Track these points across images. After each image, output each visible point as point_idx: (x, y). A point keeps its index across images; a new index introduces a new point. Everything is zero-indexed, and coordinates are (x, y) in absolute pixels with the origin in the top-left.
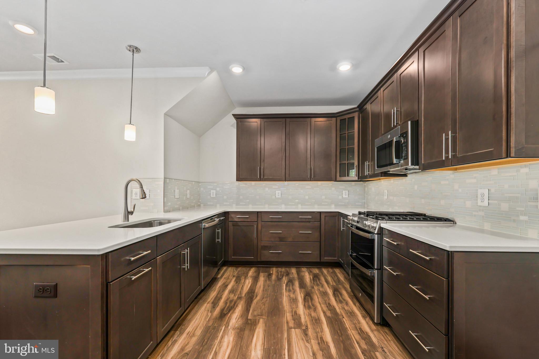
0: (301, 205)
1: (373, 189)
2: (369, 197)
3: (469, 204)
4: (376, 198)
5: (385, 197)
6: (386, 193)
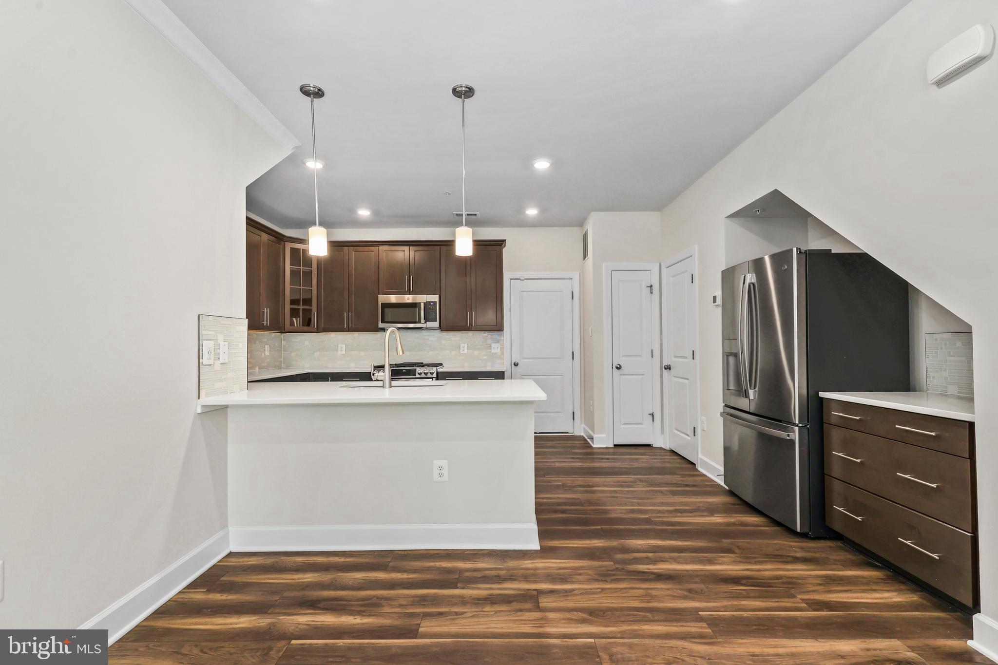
1: (307, 343)
2: (293, 354)
3: (454, 353)
4: (317, 354)
5: (339, 352)
6: (342, 348)
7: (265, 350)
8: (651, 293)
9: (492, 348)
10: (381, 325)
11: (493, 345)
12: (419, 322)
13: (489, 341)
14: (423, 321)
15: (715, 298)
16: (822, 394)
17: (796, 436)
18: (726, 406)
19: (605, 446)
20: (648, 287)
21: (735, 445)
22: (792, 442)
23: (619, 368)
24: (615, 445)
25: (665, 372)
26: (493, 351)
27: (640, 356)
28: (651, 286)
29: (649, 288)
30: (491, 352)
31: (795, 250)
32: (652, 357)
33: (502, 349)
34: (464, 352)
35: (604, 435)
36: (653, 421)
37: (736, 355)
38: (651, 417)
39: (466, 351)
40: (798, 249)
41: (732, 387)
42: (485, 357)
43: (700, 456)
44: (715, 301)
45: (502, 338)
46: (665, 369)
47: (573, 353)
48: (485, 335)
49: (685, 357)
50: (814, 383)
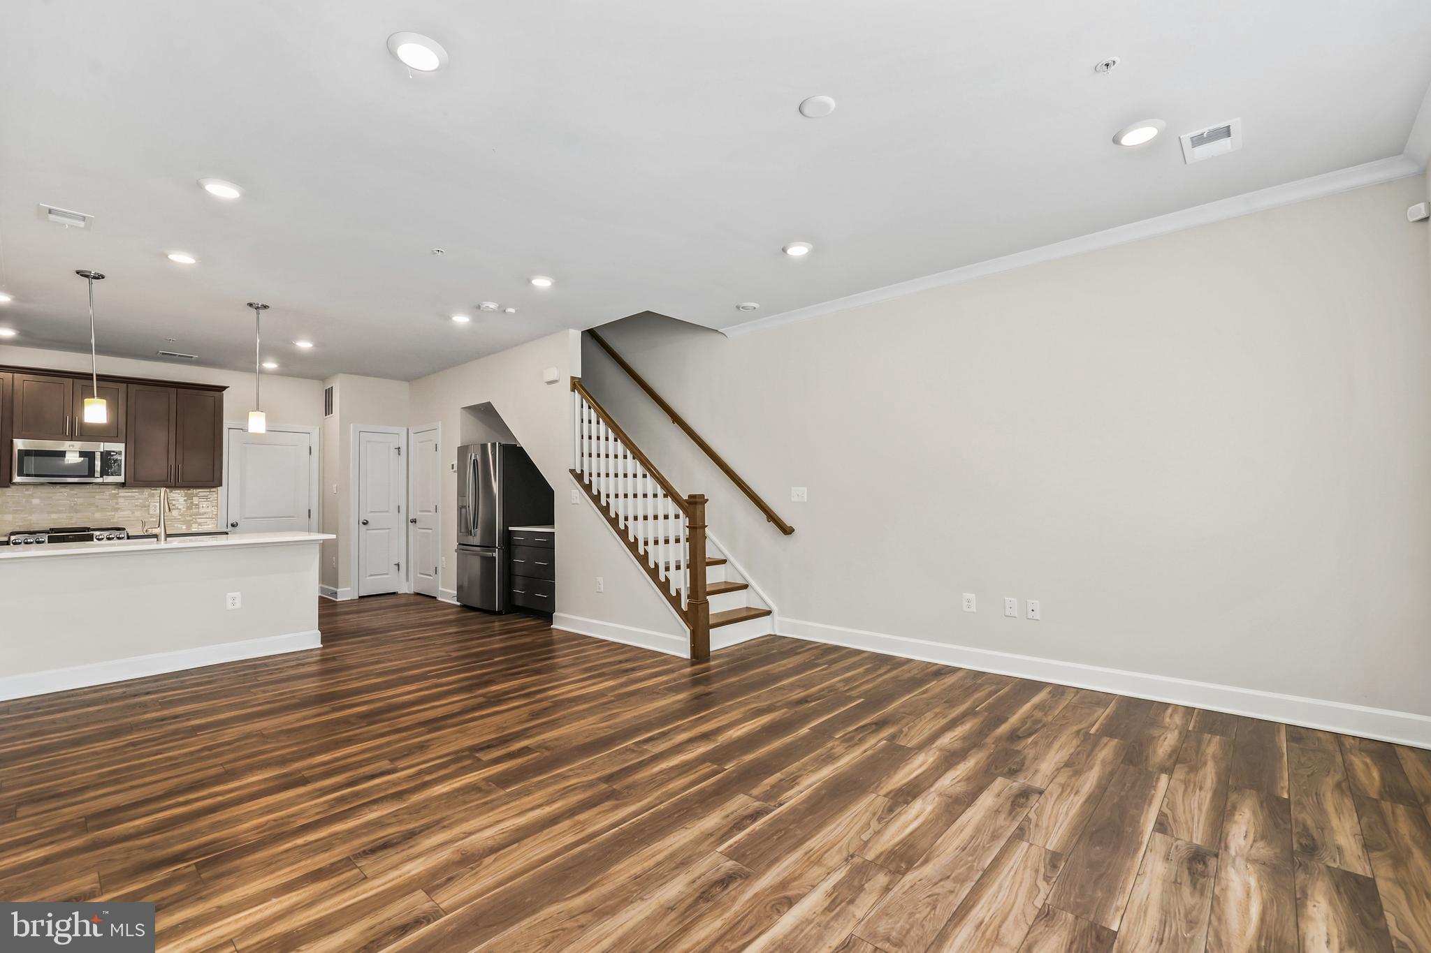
3: (138, 514)
8: (399, 454)
9: (200, 507)
10: (16, 479)
11: (201, 504)
12: (93, 476)
13: (199, 500)
14: (97, 474)
15: (453, 465)
16: (511, 528)
17: (496, 555)
18: (460, 544)
19: (349, 599)
21: (466, 584)
22: (495, 558)
23: (365, 523)
24: (360, 597)
25: (411, 525)
27: (387, 512)
28: (399, 448)
29: (397, 450)
31: (497, 443)
32: (399, 512)
34: (154, 513)
35: (349, 589)
36: (398, 570)
37: (465, 507)
38: (397, 567)
40: (499, 443)
41: (463, 531)
43: (440, 589)
44: (453, 468)
45: (215, 496)
46: (411, 522)
47: (309, 511)
48: (189, 492)
49: (430, 511)
50: (507, 522)
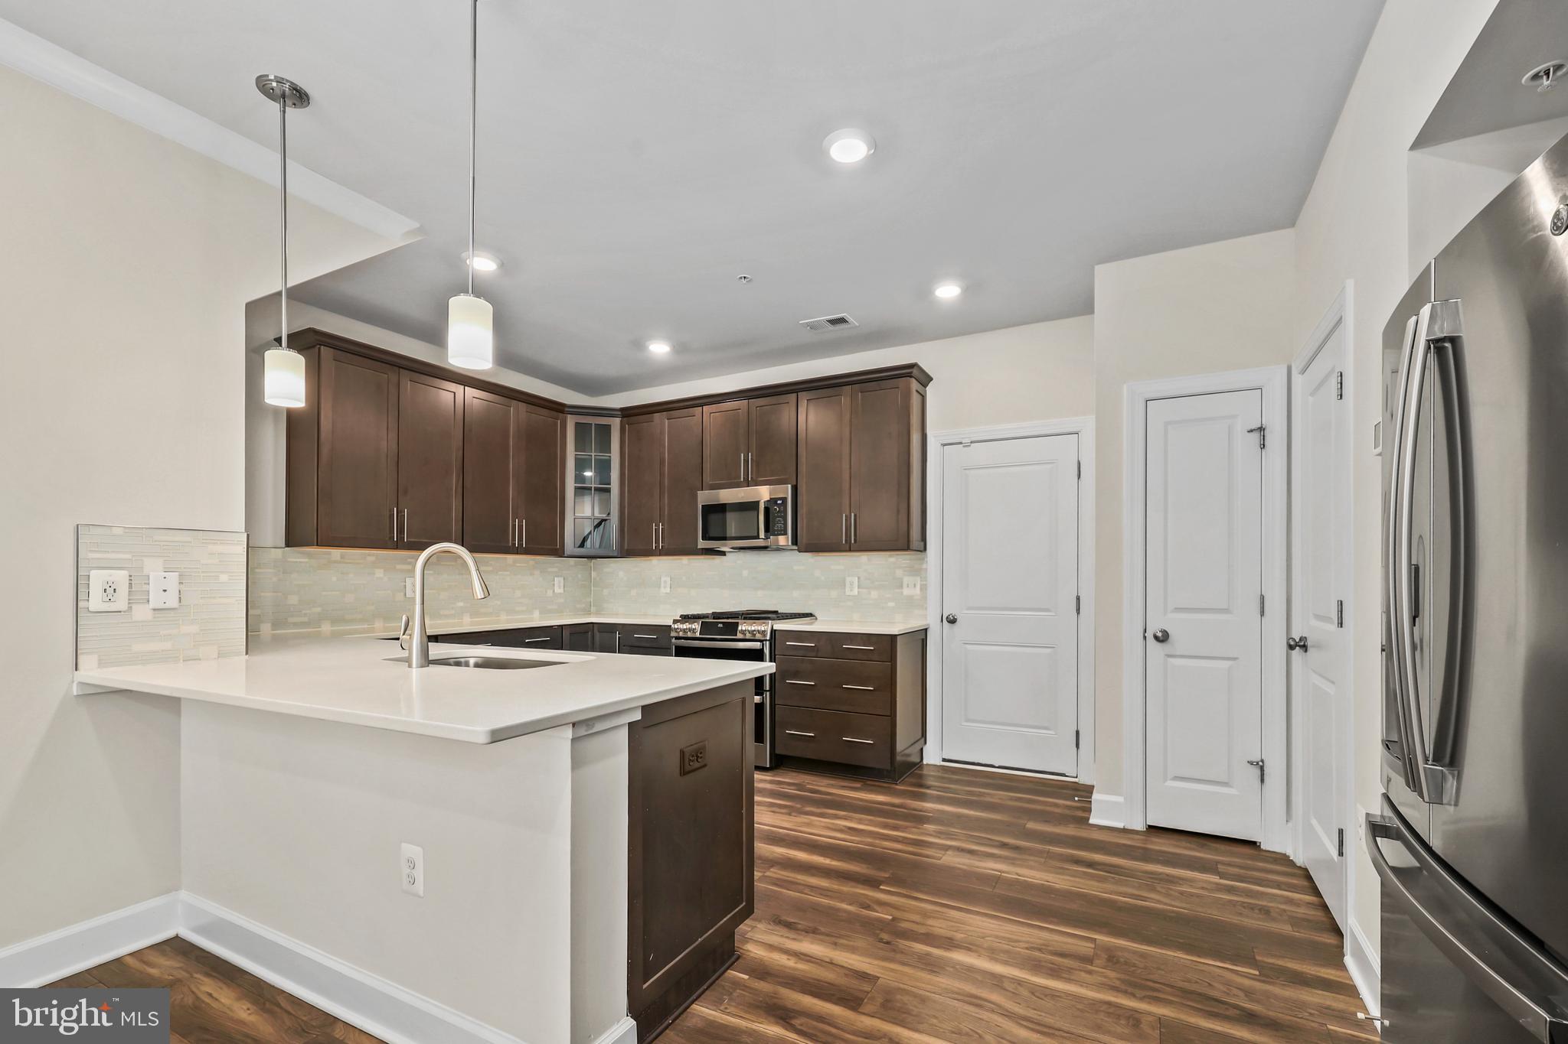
0: (471, 615)
1: (621, 574)
2: (606, 592)
3: (834, 594)
4: (634, 592)
5: (663, 590)
6: (665, 582)
7: (554, 585)
8: (1263, 446)
9: (905, 585)
10: (702, 544)
11: (906, 580)
12: (757, 537)
13: (899, 573)
14: (762, 535)
19: (1120, 825)
20: (1251, 431)
23: (1163, 638)
24: (1150, 827)
25: (1297, 653)
26: (906, 592)
27: (1228, 611)
28: (1261, 429)
29: (1257, 434)
30: (902, 593)
32: (1262, 613)
33: (924, 588)
34: (851, 594)
35: (1120, 799)
36: (1262, 780)
38: (1258, 772)
39: (856, 591)
42: (891, 604)
45: (924, 566)
47: (1078, 598)
48: (891, 559)
49: (1329, 620)
